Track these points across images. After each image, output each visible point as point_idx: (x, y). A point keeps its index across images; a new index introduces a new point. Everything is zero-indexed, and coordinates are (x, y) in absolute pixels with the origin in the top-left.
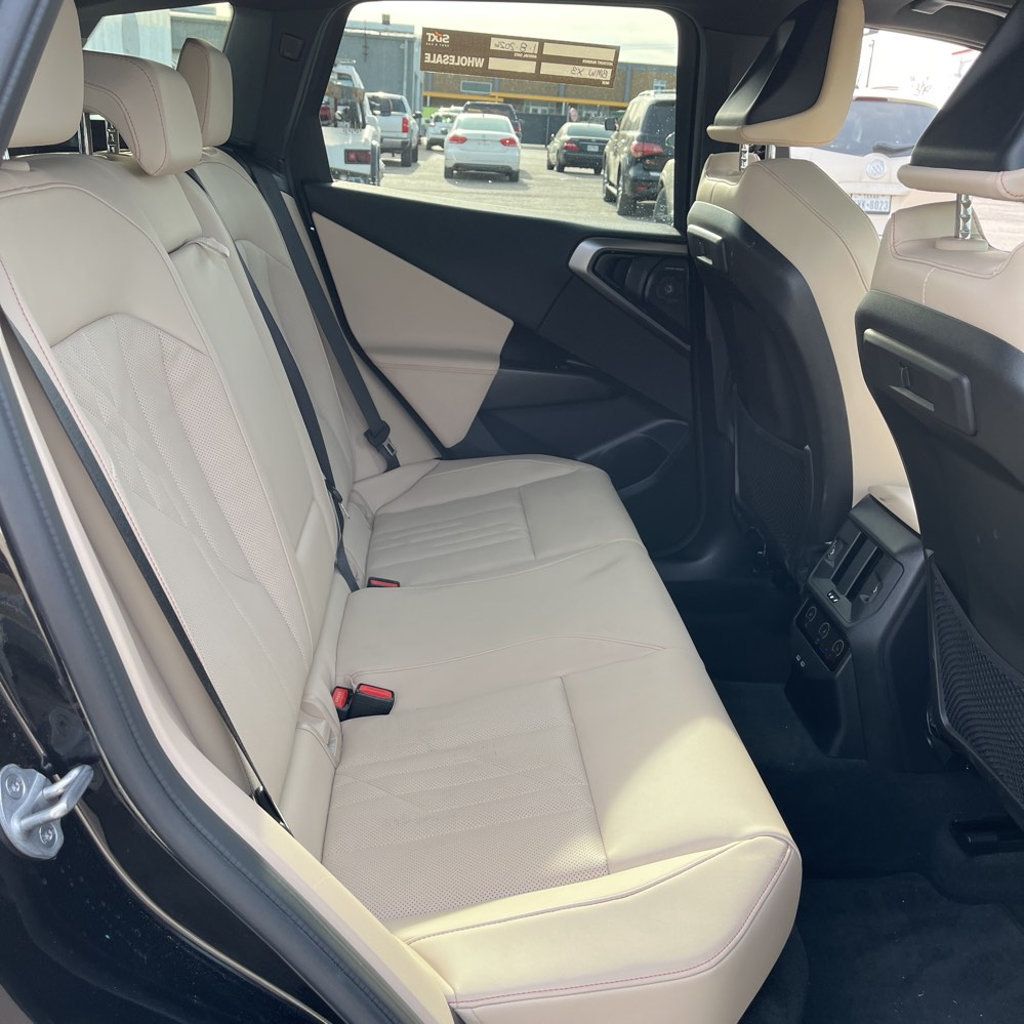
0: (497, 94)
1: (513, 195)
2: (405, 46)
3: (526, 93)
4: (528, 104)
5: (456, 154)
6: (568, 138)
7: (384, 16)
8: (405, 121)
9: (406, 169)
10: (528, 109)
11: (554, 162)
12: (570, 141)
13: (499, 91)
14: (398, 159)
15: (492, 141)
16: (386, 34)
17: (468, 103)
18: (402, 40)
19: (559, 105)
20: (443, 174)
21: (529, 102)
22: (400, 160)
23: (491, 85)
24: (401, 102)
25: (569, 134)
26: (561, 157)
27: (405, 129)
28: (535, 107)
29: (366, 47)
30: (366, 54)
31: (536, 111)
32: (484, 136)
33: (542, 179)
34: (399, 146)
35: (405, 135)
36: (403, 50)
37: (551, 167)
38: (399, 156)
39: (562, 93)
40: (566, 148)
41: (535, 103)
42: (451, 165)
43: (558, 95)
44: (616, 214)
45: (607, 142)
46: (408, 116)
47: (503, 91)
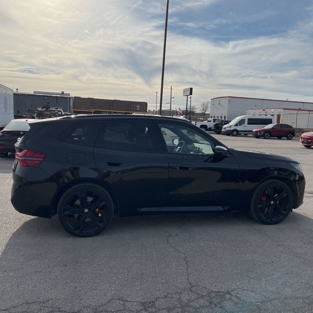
0: (93, 110)
2: (68, 99)
3: (101, 109)
16: (63, 96)
23: (91, 107)
30: (57, 101)
41: (104, 112)
47: (95, 109)
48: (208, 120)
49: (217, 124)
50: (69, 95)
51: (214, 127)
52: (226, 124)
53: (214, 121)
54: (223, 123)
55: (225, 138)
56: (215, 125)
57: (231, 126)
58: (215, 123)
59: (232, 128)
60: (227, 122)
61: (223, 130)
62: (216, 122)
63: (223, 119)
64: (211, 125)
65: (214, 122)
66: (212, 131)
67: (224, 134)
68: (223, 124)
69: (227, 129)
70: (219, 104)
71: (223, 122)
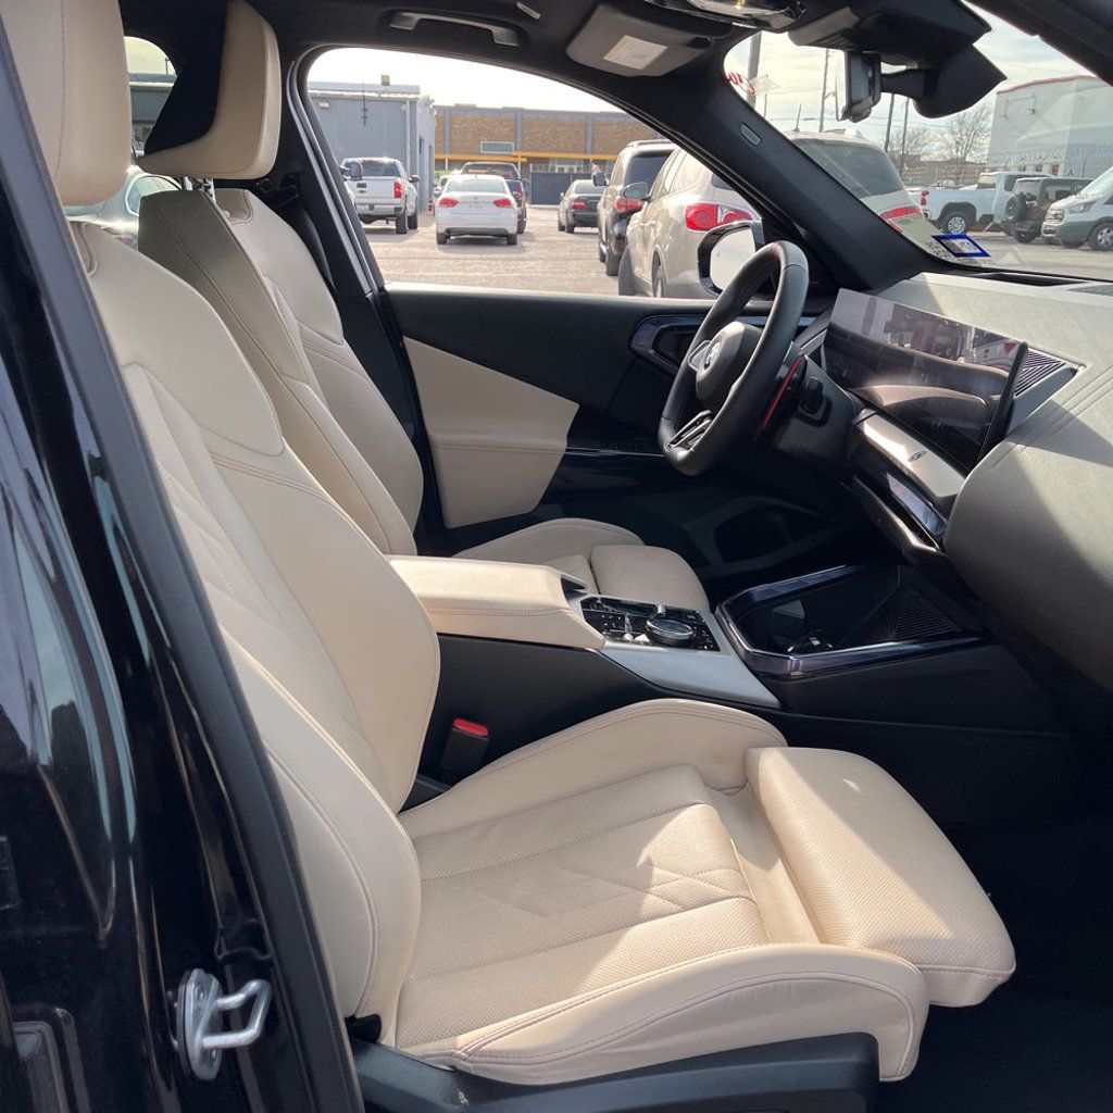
0: (519, 154)
1: (504, 259)
2: (406, 107)
3: (550, 151)
4: (554, 162)
5: (446, 218)
6: (575, 196)
7: (383, 77)
8: (397, 186)
9: (401, 236)
10: (554, 168)
11: (564, 223)
12: (578, 200)
13: (522, 150)
14: (392, 225)
15: (484, 202)
16: (386, 95)
17: (468, 163)
18: (403, 102)
19: (586, 162)
20: (435, 241)
21: (554, 159)
22: (394, 227)
23: (513, 144)
24: (394, 165)
25: (576, 192)
26: (570, 216)
27: (398, 195)
28: (562, 166)
29: (365, 110)
30: (365, 117)
31: (562, 169)
32: (476, 198)
33: (545, 242)
34: (392, 212)
35: (398, 200)
36: (405, 111)
37: (562, 228)
38: (394, 223)
39: (589, 149)
40: (574, 207)
41: (562, 161)
42: (442, 231)
43: (585, 152)
44: (605, 275)
45: (599, 198)
46: (404, 181)
47: (527, 151)
48: (983, 180)
49: (1022, 197)
50: (416, 90)
51: (1008, 212)
52: (1061, 195)
53: (1010, 183)
54: (1052, 191)
55: (1057, 261)
56: (1011, 202)
57: (1088, 205)
58: (1011, 195)
59: (1094, 216)
60: (1067, 189)
61: (1049, 223)
62: (1018, 190)
63: (1046, 172)
64: (993, 201)
65: (1006, 189)
66: (996, 228)
67: (1050, 242)
68: (1052, 196)
69: (1069, 218)
70: (1033, 111)
71: (1048, 189)
